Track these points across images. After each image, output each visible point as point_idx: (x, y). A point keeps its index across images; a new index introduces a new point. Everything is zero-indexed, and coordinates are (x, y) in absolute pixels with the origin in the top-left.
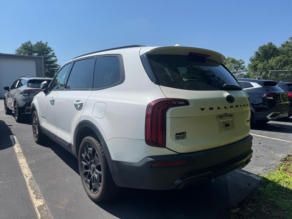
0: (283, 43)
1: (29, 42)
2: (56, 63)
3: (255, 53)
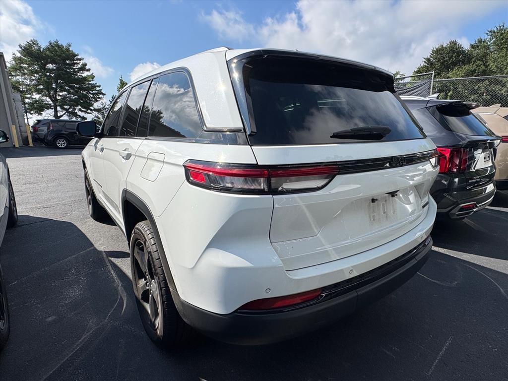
0: (473, 43)
1: (34, 42)
2: (92, 82)
3: (425, 60)
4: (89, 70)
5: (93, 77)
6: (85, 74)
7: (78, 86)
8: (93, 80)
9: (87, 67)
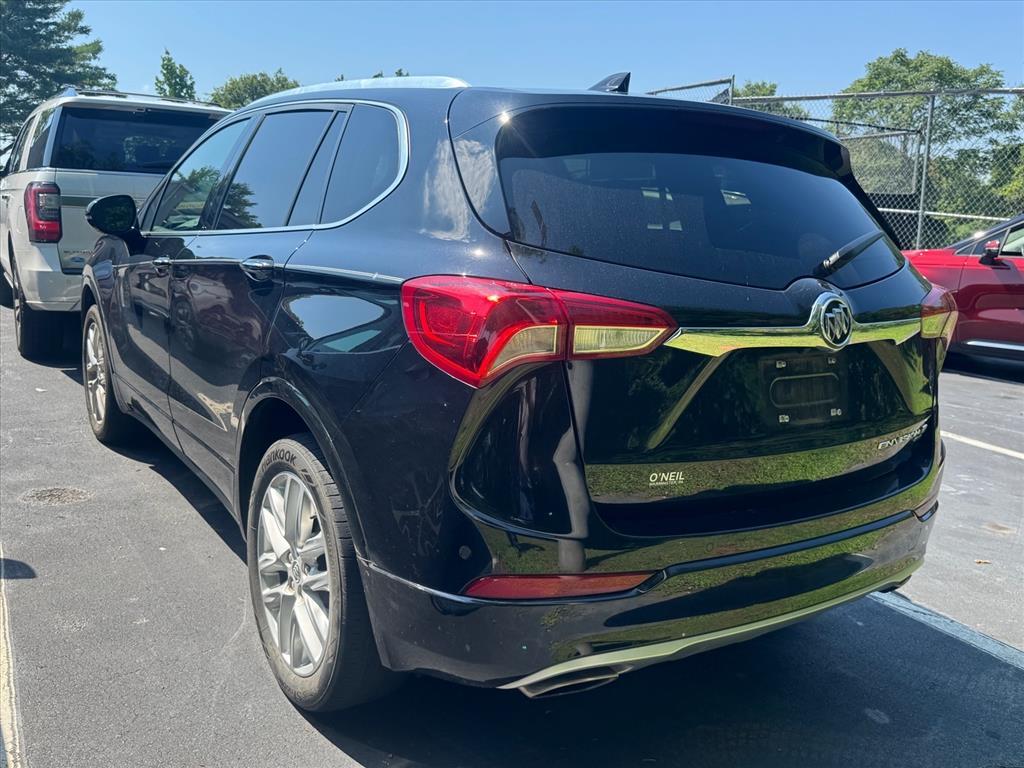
4: (85, 31)
5: (96, 49)
6: (77, 41)
7: (51, 71)
8: (95, 58)
9: (81, 24)
